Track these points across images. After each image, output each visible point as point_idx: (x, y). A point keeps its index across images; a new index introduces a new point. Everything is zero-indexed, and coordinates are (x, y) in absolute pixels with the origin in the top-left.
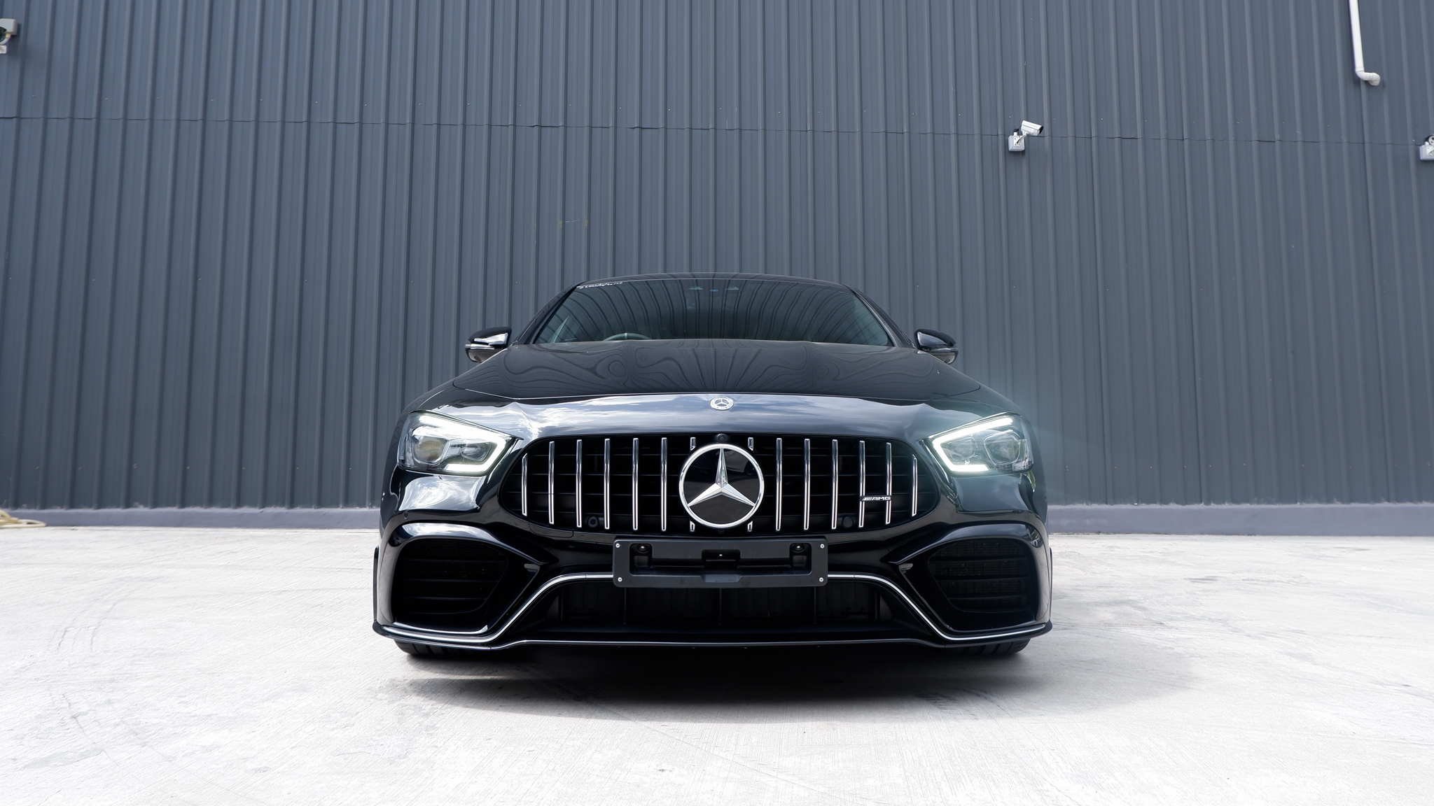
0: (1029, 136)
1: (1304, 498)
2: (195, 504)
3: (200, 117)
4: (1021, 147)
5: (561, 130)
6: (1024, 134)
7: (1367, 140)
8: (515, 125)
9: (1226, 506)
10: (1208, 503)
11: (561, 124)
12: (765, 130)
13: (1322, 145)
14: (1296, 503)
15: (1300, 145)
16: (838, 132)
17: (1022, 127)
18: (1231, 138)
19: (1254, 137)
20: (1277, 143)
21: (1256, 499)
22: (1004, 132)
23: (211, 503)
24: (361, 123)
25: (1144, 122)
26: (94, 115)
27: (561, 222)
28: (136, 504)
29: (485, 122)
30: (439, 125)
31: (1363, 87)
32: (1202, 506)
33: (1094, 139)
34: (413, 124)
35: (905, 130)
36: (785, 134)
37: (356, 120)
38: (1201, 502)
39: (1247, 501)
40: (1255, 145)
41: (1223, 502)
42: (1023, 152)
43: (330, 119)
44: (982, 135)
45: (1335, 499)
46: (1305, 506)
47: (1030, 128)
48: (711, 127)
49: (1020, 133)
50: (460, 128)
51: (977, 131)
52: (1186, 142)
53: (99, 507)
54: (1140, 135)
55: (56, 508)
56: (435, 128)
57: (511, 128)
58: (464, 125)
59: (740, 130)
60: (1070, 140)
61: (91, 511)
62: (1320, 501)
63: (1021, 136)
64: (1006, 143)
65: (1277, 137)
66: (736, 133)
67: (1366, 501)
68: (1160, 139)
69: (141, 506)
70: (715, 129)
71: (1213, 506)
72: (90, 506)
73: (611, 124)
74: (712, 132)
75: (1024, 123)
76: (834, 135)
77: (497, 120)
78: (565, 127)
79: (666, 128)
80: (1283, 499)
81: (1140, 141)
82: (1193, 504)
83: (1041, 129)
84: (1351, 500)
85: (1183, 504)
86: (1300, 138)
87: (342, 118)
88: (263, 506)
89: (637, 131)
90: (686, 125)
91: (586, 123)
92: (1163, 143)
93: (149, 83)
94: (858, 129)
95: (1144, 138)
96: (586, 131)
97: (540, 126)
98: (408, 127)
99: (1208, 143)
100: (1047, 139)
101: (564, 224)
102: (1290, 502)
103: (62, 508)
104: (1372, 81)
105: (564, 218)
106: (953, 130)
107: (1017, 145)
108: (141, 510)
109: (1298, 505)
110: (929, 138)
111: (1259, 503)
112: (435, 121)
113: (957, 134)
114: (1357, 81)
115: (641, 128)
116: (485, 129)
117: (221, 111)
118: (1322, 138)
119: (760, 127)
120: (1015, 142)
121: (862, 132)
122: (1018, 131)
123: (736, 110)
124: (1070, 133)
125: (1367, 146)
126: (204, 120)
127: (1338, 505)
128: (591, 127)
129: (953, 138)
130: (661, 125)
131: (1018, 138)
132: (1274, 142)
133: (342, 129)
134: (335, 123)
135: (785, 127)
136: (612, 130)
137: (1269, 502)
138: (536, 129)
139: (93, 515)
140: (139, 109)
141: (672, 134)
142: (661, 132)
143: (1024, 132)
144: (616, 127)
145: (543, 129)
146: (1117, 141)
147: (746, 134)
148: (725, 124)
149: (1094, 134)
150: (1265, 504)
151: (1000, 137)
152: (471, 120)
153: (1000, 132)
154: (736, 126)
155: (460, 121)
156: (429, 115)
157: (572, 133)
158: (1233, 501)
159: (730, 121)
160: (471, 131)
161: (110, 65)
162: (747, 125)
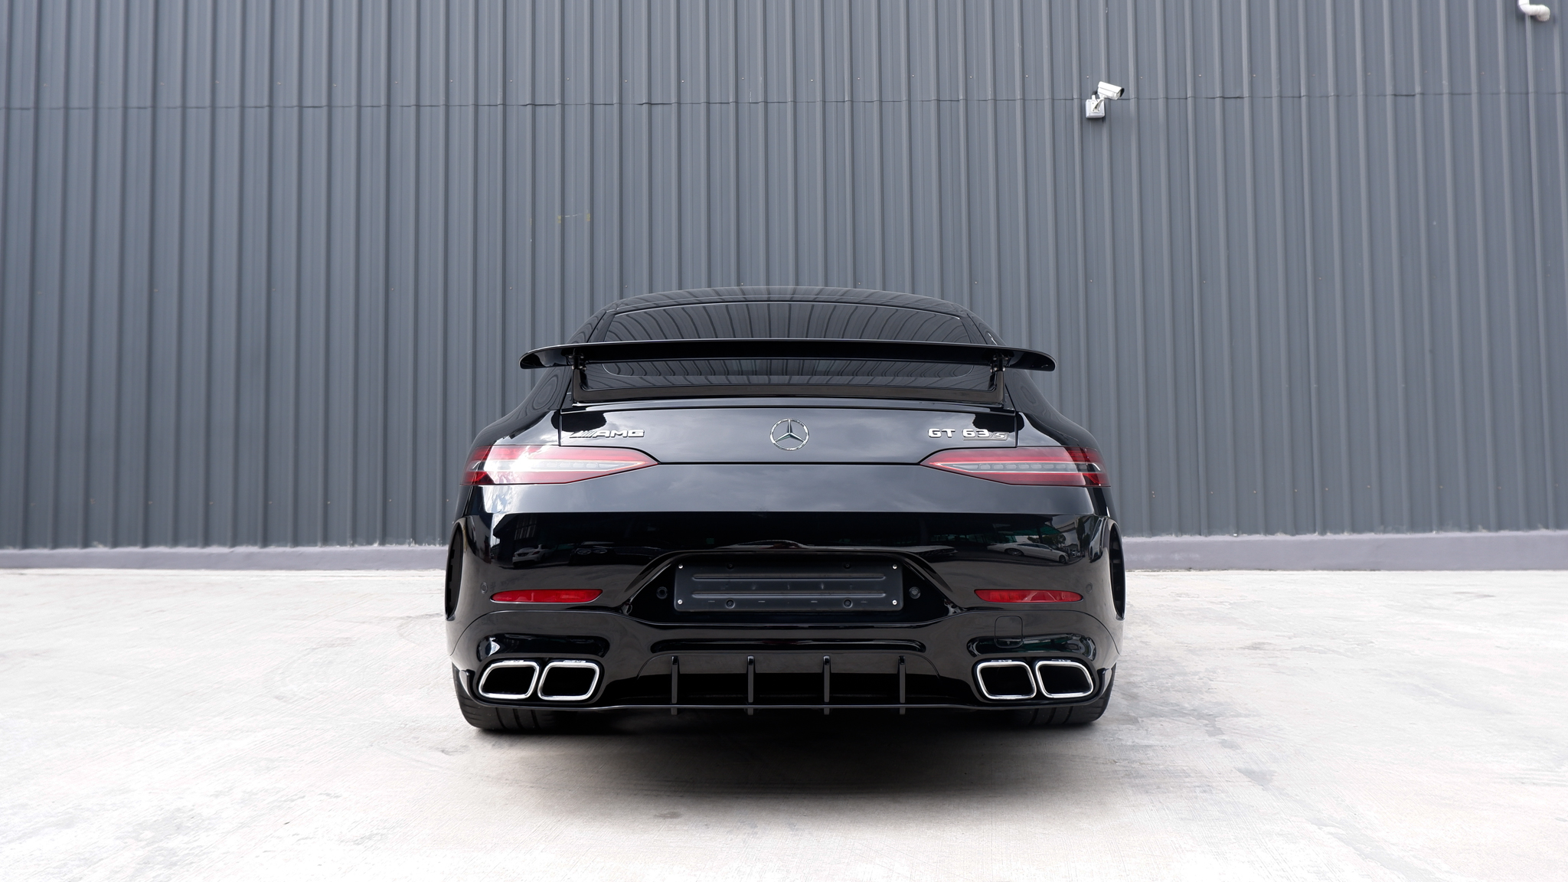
0: (1108, 100)
1: (1442, 526)
2: (159, 543)
3: (149, 103)
4: (1101, 113)
5: (558, 109)
6: (1102, 97)
7: (1531, 89)
8: (504, 105)
9: (1346, 536)
10: (1323, 532)
11: (557, 100)
12: (795, 102)
13: (1474, 98)
14: (1432, 531)
15: (1445, 99)
16: (881, 101)
17: (1100, 89)
18: (1360, 92)
19: (1389, 90)
20: (1418, 98)
21: (1382, 527)
22: (1081, 95)
23: (176, 541)
24: (330, 106)
25: (1252, 77)
26: (31, 104)
27: (560, 217)
28: (95, 543)
29: (471, 101)
30: (418, 106)
31: (1528, 23)
32: (1316, 537)
33: (1190, 101)
34: (389, 106)
35: (961, 97)
36: (819, 106)
37: (324, 102)
38: (1315, 532)
39: (1371, 530)
40: (1389, 100)
41: (1342, 532)
42: (1103, 119)
43: (295, 102)
44: (1053, 99)
45: (1480, 527)
46: (1443, 535)
47: (1108, 90)
48: (731, 100)
49: (1097, 97)
50: (442, 110)
51: (1047, 95)
52: (1304, 99)
53: (54, 547)
54: (1246, 94)
55: (8, 549)
56: (413, 109)
57: (500, 108)
58: (447, 106)
59: (766, 102)
60: (1161, 103)
61: (46, 551)
62: (1461, 529)
63: (1099, 100)
64: (1083, 109)
65: (1418, 89)
66: (761, 106)
67: (1518, 529)
68: (1271, 97)
69: (101, 546)
70: (737, 102)
71: (1329, 536)
72: (45, 546)
73: (615, 100)
74: (732, 106)
75: (1102, 84)
76: (876, 105)
77: (484, 100)
78: (563, 104)
79: (679, 103)
80: (1413, 527)
81: (1246, 101)
82: (1305, 534)
83: (1122, 91)
84: (1500, 527)
85: (1293, 535)
86: (1446, 90)
87: (308, 101)
88: (233, 545)
89: (645, 107)
90: (703, 99)
91: (587, 100)
92: (1275, 102)
93: (91, 65)
94: (904, 98)
95: (1252, 97)
96: (587, 109)
97: (534, 105)
98: (383, 110)
99: (1332, 101)
100: (1132, 103)
101: (563, 220)
102: (1424, 531)
103: (15, 548)
104: (1540, 16)
105: (563, 212)
106: (1018, 96)
107: (1096, 111)
108: (100, 550)
109: (1434, 534)
110: (990, 105)
111: (1385, 532)
112: (413, 101)
113: (1024, 99)
114: (1521, 16)
115: (650, 103)
116: (471, 109)
117: (171, 96)
118: (1474, 89)
119: (789, 98)
120: (1092, 108)
121: (909, 101)
122: (1096, 93)
123: (761, 79)
124: (1161, 94)
125: (1531, 97)
126: (154, 107)
127: (1483, 534)
128: (592, 104)
129: (1018, 104)
130: (674, 100)
131: (1096, 103)
132: (1414, 95)
133: (309, 113)
134: (301, 107)
135: (819, 98)
136: (616, 107)
137: (1398, 531)
138: (529, 108)
139: (48, 556)
140: (82, 97)
141: (687, 110)
142: (674, 107)
143: (1100, 96)
144: (621, 104)
145: (538, 108)
146: (1218, 101)
147: (773, 108)
148: (747, 96)
149: (1189, 94)
150: (1393, 533)
151: (1076, 103)
152: (455, 100)
153: (1075, 96)
154: (761, 98)
155: (442, 101)
156: (406, 95)
157: (571, 111)
158: (1354, 530)
159: (753, 92)
160: (455, 112)
161: (47, 46)
162: (773, 97)
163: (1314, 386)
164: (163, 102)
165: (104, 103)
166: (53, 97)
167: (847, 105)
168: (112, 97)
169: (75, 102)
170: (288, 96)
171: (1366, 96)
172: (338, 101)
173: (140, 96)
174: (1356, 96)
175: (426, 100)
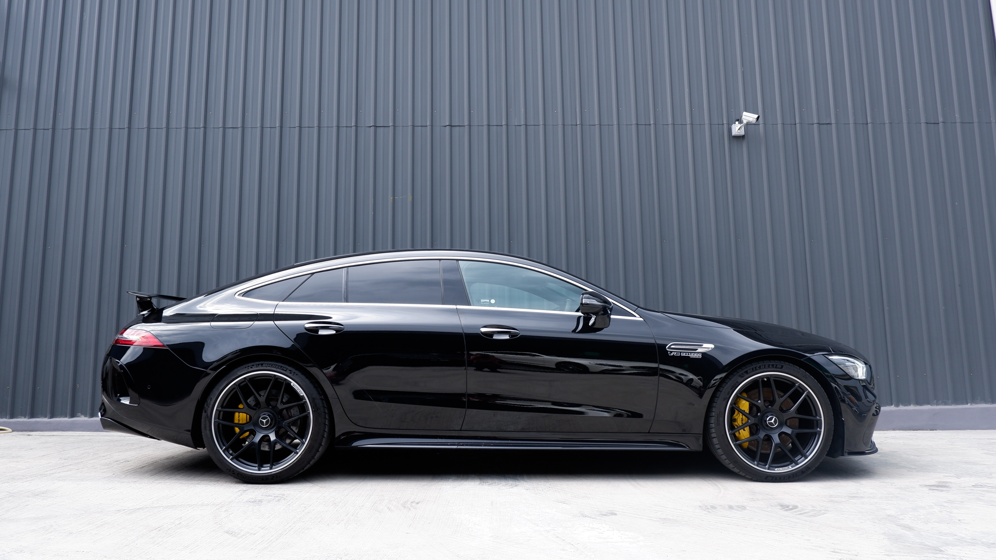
0: (748, 123)
1: (974, 400)
3: (126, 126)
4: (742, 132)
5: (391, 129)
6: (745, 122)
8: (356, 126)
9: (912, 407)
10: (897, 405)
11: (391, 124)
12: (545, 125)
13: (976, 125)
14: (967, 404)
15: (958, 125)
16: (600, 125)
17: (743, 117)
18: (905, 121)
19: (923, 120)
20: (941, 125)
21: (935, 401)
22: (728, 121)
24: (243, 127)
25: (836, 111)
26: (50, 126)
27: (392, 198)
28: (79, 414)
29: (335, 124)
30: (300, 127)
33: (798, 126)
34: (281, 127)
35: (652, 122)
36: (560, 128)
37: (240, 125)
38: (892, 405)
39: (928, 403)
40: (923, 126)
41: (909, 404)
42: (743, 137)
43: (221, 125)
44: (711, 124)
46: (975, 406)
47: (749, 117)
48: (504, 123)
49: (740, 121)
50: (316, 129)
51: (707, 121)
52: (870, 126)
53: (52, 417)
54: (833, 121)
55: (21, 418)
56: (297, 129)
57: (354, 128)
58: (319, 127)
59: (526, 125)
60: (780, 126)
61: (46, 420)
62: (986, 402)
63: (742, 125)
64: (730, 130)
65: (941, 119)
66: (523, 128)
68: (849, 124)
69: (83, 416)
70: (507, 125)
71: (902, 408)
72: (45, 417)
73: (428, 123)
74: (504, 127)
75: (745, 113)
76: (597, 127)
77: (343, 123)
78: (394, 126)
79: (470, 126)
80: (956, 401)
81: (834, 126)
82: (886, 406)
83: (758, 118)
86: (958, 120)
87: (229, 124)
89: (448, 128)
90: (485, 123)
91: (410, 123)
92: (852, 126)
93: (90, 102)
94: (615, 123)
95: (837, 123)
96: (410, 129)
97: (376, 127)
98: (278, 130)
99: (887, 126)
100: (761, 126)
101: (394, 200)
102: (963, 404)
103: (25, 418)
105: (394, 195)
106: (688, 122)
107: (739, 131)
108: (82, 419)
109: (969, 406)
110: (671, 128)
111: (937, 405)
112: (297, 124)
113: (692, 124)
115: (451, 126)
116: (335, 129)
117: (141, 121)
118: (976, 120)
119: (541, 123)
120: (737, 129)
121: (619, 124)
123: (523, 110)
124: (779, 121)
126: (129, 128)
128: (413, 126)
129: (688, 127)
130: (466, 123)
131: (739, 126)
132: (938, 123)
133: (229, 132)
134: (224, 128)
135: (560, 122)
136: (429, 128)
137: (946, 404)
138: (372, 128)
139: (47, 423)
140: (82, 121)
141: (475, 130)
142: (467, 128)
143: (744, 121)
144: (432, 126)
145: (378, 128)
146: (815, 126)
147: (531, 129)
148: (514, 121)
149: (797, 121)
150: (943, 405)
151: (725, 126)
152: (325, 123)
153: (725, 122)
154: (523, 123)
155: (316, 124)
156: (293, 120)
157: (399, 131)
158: (918, 403)
159: (519, 118)
160: (324, 131)
161: (63, 89)
162: (531, 122)
163: (886, 308)
164: (135, 125)
165: (98, 125)
166: (65, 122)
167: (579, 127)
168: (102, 122)
169: (78, 125)
170: (216, 121)
171: (909, 123)
172: (249, 124)
173: (121, 121)
174: (903, 123)
175: (306, 123)
